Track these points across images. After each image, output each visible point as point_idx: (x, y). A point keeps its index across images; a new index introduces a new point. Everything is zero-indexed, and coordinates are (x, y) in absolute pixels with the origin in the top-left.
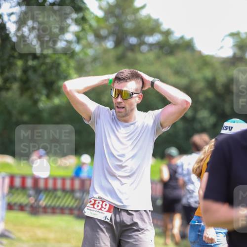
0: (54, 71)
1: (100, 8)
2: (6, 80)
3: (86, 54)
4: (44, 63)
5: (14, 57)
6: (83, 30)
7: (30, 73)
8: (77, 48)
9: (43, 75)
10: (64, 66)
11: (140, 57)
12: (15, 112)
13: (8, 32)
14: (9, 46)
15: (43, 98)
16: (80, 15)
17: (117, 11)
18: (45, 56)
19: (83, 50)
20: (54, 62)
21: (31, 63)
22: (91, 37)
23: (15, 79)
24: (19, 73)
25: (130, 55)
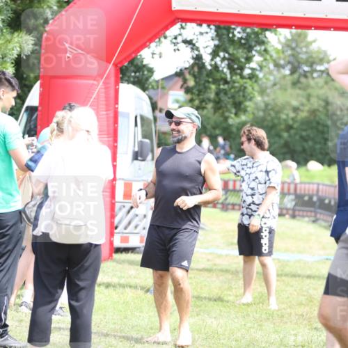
0: (241, 94)
1: (279, 42)
2: (202, 101)
3: (267, 79)
4: (233, 87)
5: (209, 82)
6: (265, 59)
7: (222, 95)
8: (261, 75)
9: (233, 97)
10: (249, 89)
11: (312, 82)
12: (209, 127)
13: (204, 61)
14: (205, 73)
15: (233, 116)
16: (263, 48)
17: (294, 45)
18: (234, 82)
19: (264, 76)
20: (242, 86)
21: (222, 87)
22: (271, 66)
23: (209, 100)
24: (212, 96)
25: (303, 80)
